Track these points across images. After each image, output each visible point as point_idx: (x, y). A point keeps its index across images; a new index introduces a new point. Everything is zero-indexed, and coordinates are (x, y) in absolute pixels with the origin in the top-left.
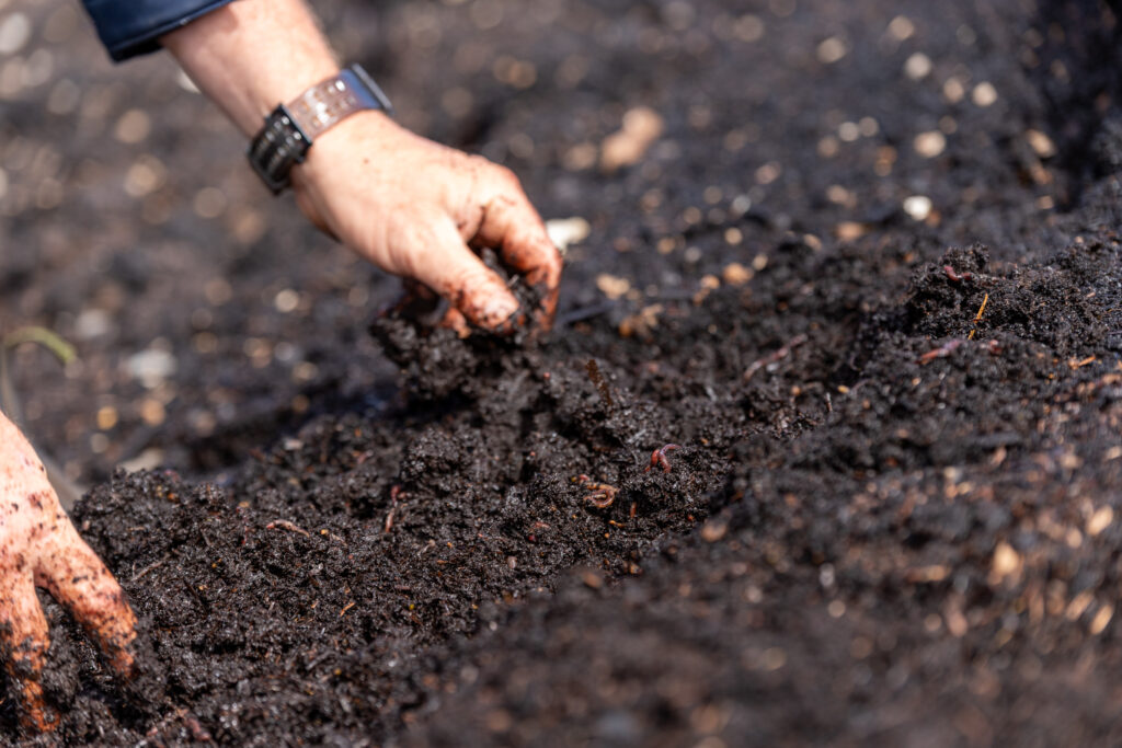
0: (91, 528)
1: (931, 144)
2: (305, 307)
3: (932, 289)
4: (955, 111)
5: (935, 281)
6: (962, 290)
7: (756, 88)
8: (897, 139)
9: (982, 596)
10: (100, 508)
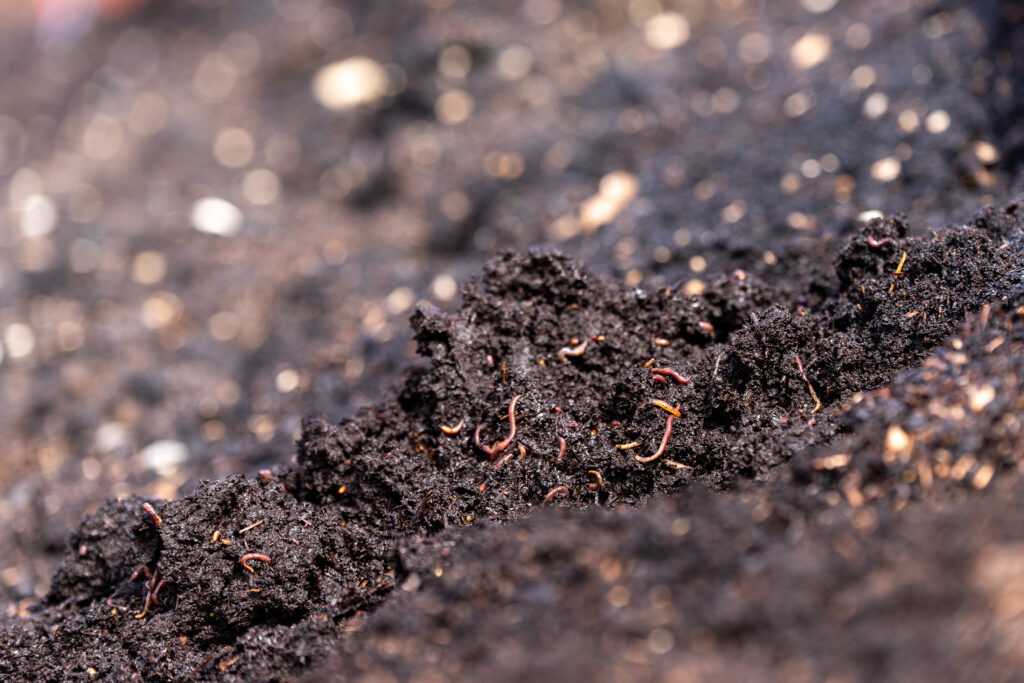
0: (88, 552)
1: (887, 170)
2: (305, 384)
3: (855, 257)
4: (911, 139)
5: (857, 248)
6: (884, 255)
7: (727, 144)
8: (855, 170)
9: (878, 473)
10: (94, 533)
